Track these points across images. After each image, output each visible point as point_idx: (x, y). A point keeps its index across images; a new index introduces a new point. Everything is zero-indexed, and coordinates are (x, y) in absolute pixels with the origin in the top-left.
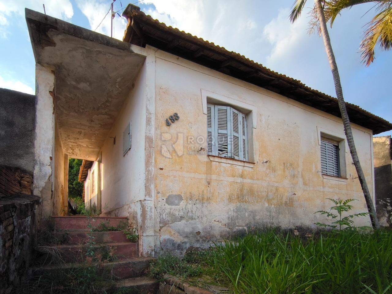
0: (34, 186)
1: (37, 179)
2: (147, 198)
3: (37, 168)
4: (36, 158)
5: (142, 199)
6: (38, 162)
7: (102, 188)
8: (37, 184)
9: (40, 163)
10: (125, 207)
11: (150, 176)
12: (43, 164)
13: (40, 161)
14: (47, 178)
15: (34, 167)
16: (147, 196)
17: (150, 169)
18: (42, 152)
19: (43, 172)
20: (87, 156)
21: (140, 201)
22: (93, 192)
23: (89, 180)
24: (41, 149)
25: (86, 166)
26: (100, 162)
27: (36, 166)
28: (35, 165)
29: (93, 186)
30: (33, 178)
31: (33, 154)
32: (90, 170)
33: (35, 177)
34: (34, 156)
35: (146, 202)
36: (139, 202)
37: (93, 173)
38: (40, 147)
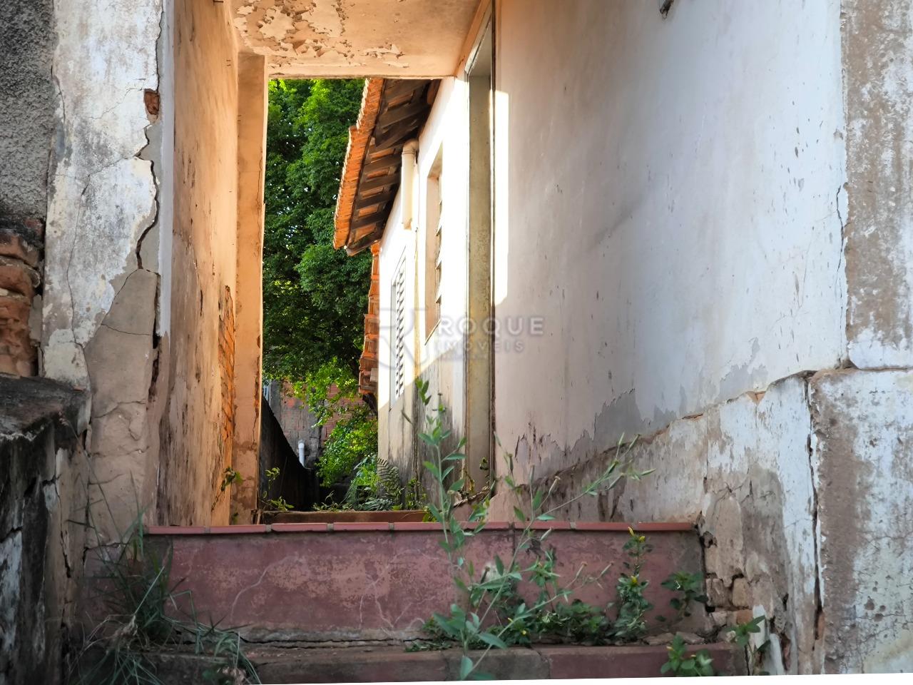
0: (46, 311)
1: (67, 263)
2: (868, 348)
3: (66, 181)
4: (59, 112)
5: (823, 360)
6: (74, 141)
7: (501, 293)
8: (66, 298)
9: (87, 147)
10: (675, 433)
11: (888, 155)
12: (103, 151)
13: (82, 133)
14: (129, 247)
15: (47, 182)
16: (866, 334)
17: (890, 86)
18: (97, 64)
19: (102, 210)
20: (395, 50)
21: (806, 376)
22: (432, 323)
23: (408, 226)
24: (91, 41)
25: (382, 129)
26: (483, 82)
27: (61, 165)
28: (56, 160)
29: (435, 270)
30: (42, 255)
31: (44, 81)
32: (416, 153)
33: (55, 250)
34: (49, 103)
35: (858, 384)
36: (797, 389)
37: (435, 175)
38: (84, 28)
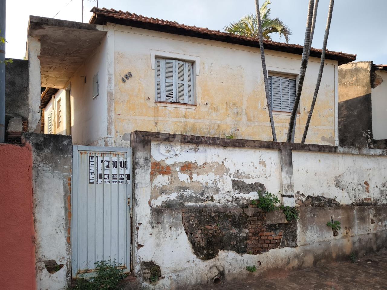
0: (29, 128)
1: (31, 123)
2: (109, 136)
3: (31, 115)
4: (30, 108)
5: (106, 137)
6: (31, 111)
8: (31, 127)
9: (33, 111)
10: (94, 143)
11: (111, 120)
12: (35, 112)
13: (32, 110)
14: (38, 122)
15: (28, 115)
16: (109, 135)
17: (111, 115)
18: (34, 103)
19: (34, 118)
21: (104, 138)
23: (53, 109)
24: (33, 100)
27: (30, 113)
28: (29, 112)
30: (28, 122)
31: (28, 104)
33: (30, 122)
34: (28, 107)
35: (108, 139)
36: (103, 139)
38: (32, 99)
